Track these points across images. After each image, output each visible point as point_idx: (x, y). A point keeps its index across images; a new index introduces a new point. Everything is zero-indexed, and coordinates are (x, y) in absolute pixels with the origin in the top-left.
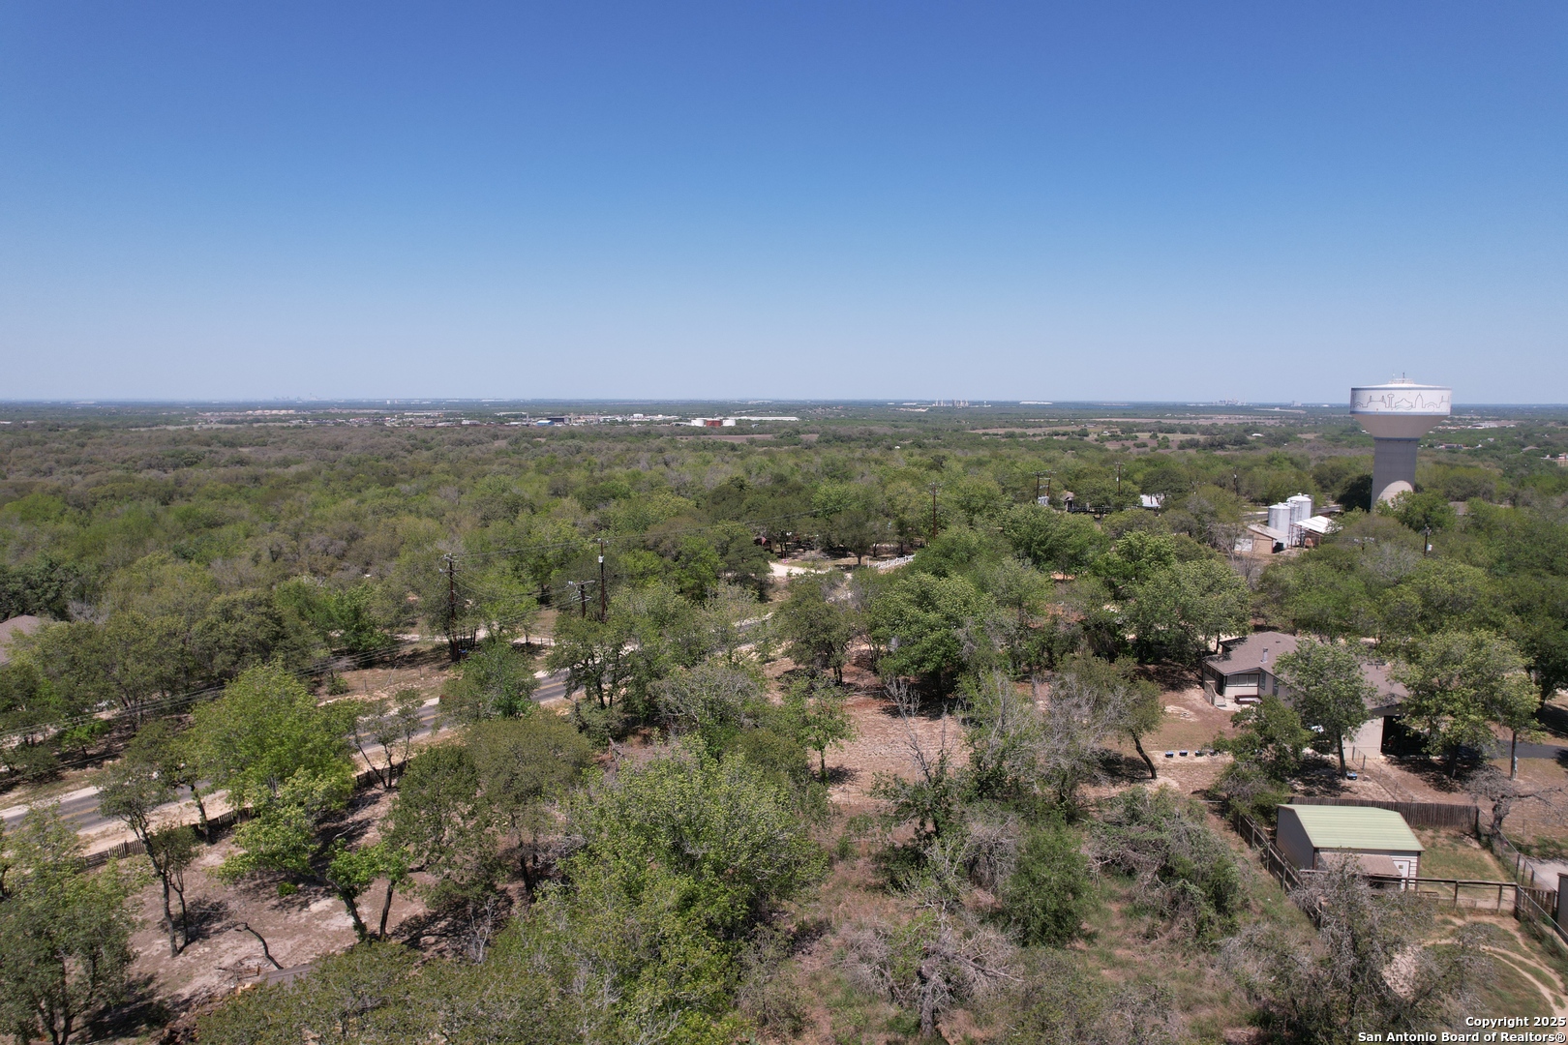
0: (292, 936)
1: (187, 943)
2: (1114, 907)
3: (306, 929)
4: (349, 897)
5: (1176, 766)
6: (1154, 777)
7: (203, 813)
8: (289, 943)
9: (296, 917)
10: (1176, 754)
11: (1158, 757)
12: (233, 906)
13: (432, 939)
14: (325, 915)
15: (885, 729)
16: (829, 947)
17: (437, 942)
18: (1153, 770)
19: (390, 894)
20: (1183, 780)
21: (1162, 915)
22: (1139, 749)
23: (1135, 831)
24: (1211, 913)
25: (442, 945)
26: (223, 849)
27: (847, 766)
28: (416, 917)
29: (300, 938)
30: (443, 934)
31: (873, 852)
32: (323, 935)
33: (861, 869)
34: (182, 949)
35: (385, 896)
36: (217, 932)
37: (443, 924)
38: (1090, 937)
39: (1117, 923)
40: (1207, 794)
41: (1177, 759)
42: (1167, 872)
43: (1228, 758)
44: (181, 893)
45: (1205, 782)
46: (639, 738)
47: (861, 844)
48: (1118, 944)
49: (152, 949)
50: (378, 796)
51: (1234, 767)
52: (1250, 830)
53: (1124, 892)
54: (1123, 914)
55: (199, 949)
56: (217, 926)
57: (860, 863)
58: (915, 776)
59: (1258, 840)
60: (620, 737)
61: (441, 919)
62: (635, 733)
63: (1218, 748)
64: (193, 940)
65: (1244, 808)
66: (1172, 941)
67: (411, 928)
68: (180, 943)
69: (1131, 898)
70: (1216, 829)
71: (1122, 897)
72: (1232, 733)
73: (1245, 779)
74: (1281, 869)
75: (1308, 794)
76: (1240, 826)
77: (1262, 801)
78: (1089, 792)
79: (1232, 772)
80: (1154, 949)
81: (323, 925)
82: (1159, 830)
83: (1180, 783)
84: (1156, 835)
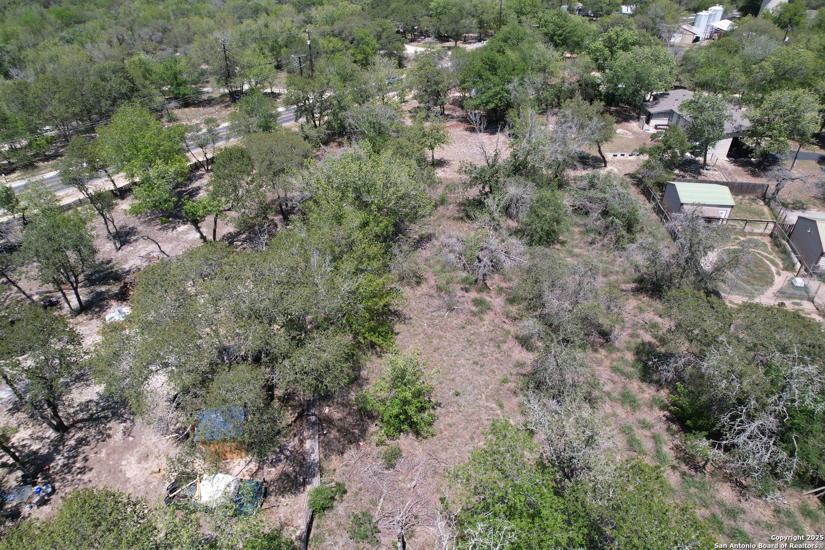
0: (171, 242)
1: (122, 246)
2: (576, 230)
3: (177, 239)
4: (196, 223)
5: (618, 161)
6: (605, 166)
7: (115, 185)
8: (170, 245)
9: (170, 234)
10: (619, 155)
11: (609, 156)
12: (140, 228)
13: (240, 243)
14: (185, 233)
15: (466, 139)
16: (434, 246)
17: (242, 244)
18: (605, 162)
19: (216, 222)
20: (621, 168)
21: (600, 233)
22: (600, 151)
23: (592, 193)
24: (624, 233)
25: (245, 245)
26: (129, 202)
27: (445, 158)
28: (230, 233)
29: (175, 243)
30: (244, 241)
31: (458, 201)
32: (186, 241)
33: (452, 209)
34: (120, 249)
35: (213, 223)
36: (134, 241)
37: (244, 236)
38: (563, 243)
39: (577, 237)
40: (632, 176)
41: (619, 157)
42: (605, 213)
43: (646, 157)
44: (113, 222)
45: (631, 170)
46: (336, 144)
47: (451, 197)
48: (576, 247)
49: (106, 249)
50: (202, 175)
51: (648, 162)
52: (650, 194)
53: (582, 223)
54: (581, 233)
55: (128, 248)
56: (134, 238)
57: (451, 207)
58: (481, 163)
59: (654, 199)
60: (326, 143)
61: (242, 234)
62: (334, 141)
63: (642, 152)
64: (124, 244)
65: (649, 183)
66: (603, 245)
67: (228, 238)
68: (118, 246)
69: (585, 225)
70: (634, 193)
71: (581, 225)
72: (649, 144)
73: (653, 168)
74: (663, 213)
75: (683, 177)
76: (646, 193)
77: (660, 180)
78: (571, 173)
79: (647, 165)
80: (593, 249)
81: (185, 237)
82: (604, 192)
83: (619, 170)
84: (602, 195)
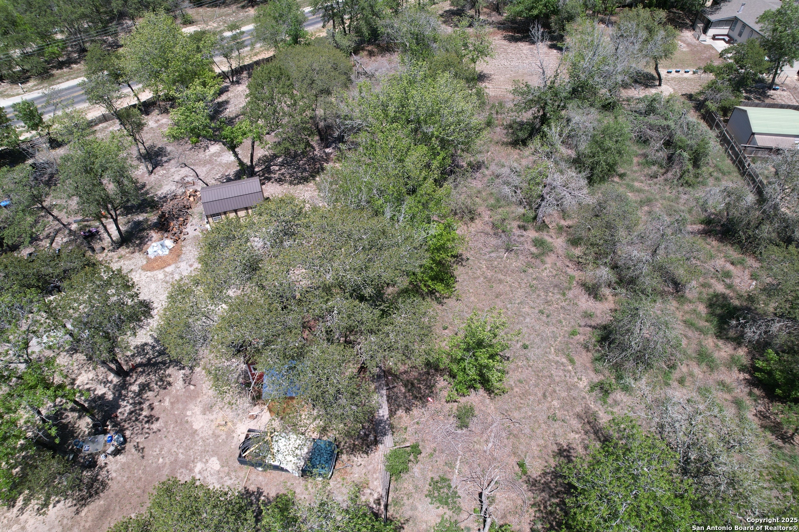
0: (205, 166)
1: (154, 169)
2: (635, 160)
3: (210, 161)
4: (232, 147)
5: (673, 79)
6: (660, 85)
7: (138, 99)
8: (204, 169)
9: (202, 155)
10: (674, 71)
11: (663, 72)
12: (169, 149)
13: (277, 168)
14: (218, 154)
15: (506, 50)
16: (484, 176)
17: (280, 170)
18: (660, 79)
19: (253, 146)
20: (676, 87)
21: (661, 166)
22: (656, 69)
23: (652, 119)
24: (690, 167)
25: (283, 171)
26: (154, 118)
27: (485, 72)
28: (265, 156)
29: (208, 166)
30: (282, 165)
31: (505, 123)
32: (220, 165)
33: (499, 133)
34: (152, 172)
35: (251, 147)
36: (166, 162)
37: (280, 160)
38: (621, 176)
39: (635, 168)
40: (690, 97)
41: (674, 74)
42: (668, 144)
43: (712, 76)
44: (143, 144)
45: (694, 90)
46: (366, 53)
47: (499, 119)
48: (636, 180)
49: (140, 172)
50: (228, 87)
51: (713, 83)
52: (713, 120)
53: (640, 152)
54: (639, 164)
55: (160, 171)
56: (164, 159)
57: (498, 129)
59: (718, 126)
60: (356, 51)
61: (279, 157)
62: (363, 49)
63: (708, 69)
64: (156, 167)
65: (712, 106)
66: (666, 180)
67: (265, 162)
68: (151, 169)
69: (645, 156)
70: (693, 117)
71: (639, 155)
72: (717, 63)
73: (719, 90)
74: (729, 143)
75: (748, 98)
76: (709, 118)
77: (726, 104)
78: (625, 93)
79: (712, 86)
80: (656, 184)
81: (219, 160)
82: (666, 119)
83: (674, 89)
84: (665, 123)
